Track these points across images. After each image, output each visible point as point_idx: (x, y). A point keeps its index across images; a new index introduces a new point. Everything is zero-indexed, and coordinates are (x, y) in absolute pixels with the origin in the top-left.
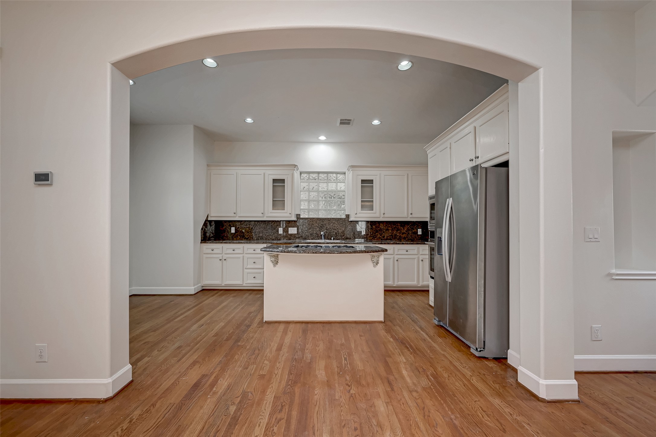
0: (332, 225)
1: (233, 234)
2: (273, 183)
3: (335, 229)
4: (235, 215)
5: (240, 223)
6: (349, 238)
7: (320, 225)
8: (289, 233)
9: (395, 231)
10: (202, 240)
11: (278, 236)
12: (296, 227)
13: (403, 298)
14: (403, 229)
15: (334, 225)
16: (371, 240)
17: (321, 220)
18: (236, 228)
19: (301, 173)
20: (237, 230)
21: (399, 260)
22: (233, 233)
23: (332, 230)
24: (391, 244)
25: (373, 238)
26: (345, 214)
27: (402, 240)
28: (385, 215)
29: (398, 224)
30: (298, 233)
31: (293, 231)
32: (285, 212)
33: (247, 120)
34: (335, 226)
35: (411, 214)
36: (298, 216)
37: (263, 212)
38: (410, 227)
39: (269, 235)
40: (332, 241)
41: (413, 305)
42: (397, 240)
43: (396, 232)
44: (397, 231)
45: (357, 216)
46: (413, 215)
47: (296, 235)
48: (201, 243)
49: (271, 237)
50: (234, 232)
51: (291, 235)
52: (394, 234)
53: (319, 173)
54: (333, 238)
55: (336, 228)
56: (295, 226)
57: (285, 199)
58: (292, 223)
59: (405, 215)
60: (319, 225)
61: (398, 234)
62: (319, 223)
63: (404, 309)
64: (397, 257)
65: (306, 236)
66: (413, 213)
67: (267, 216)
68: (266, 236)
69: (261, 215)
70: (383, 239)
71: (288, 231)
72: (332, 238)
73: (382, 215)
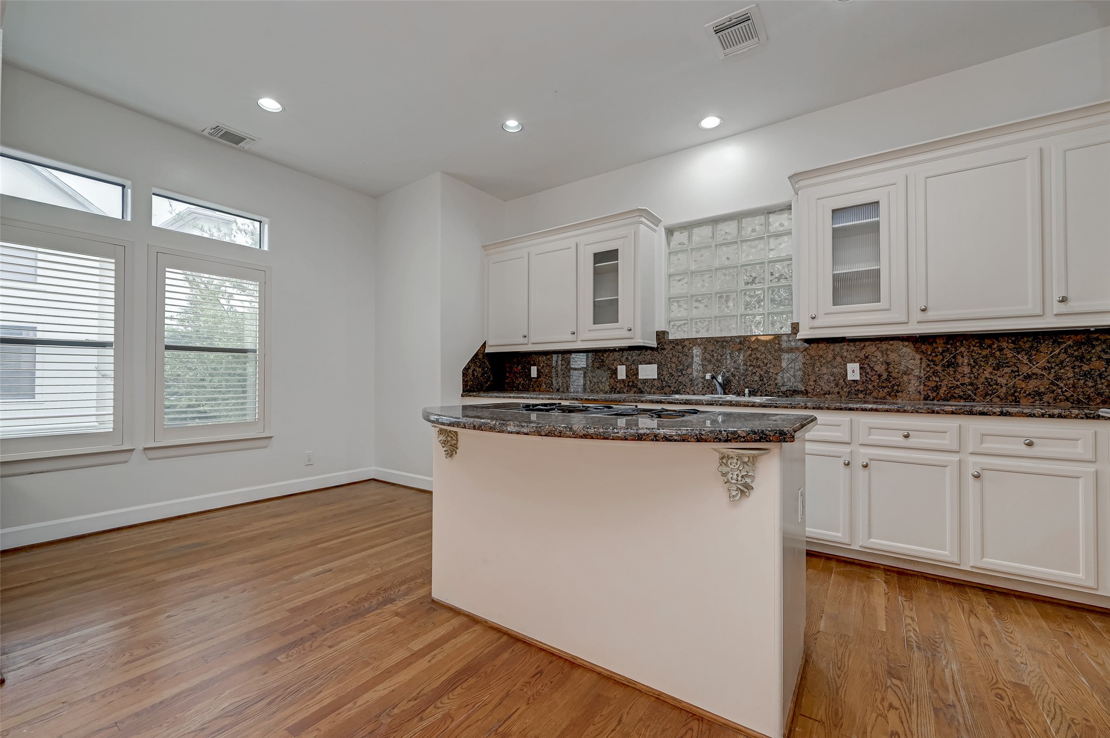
0: (750, 355)
1: (535, 380)
2: (595, 263)
3: (759, 367)
4: (525, 341)
5: (545, 358)
6: (802, 392)
7: (715, 355)
8: (640, 377)
9: (990, 370)
10: (464, 391)
11: (616, 383)
12: (655, 363)
13: (987, 629)
14: (1025, 361)
15: (754, 356)
16: (885, 398)
17: (718, 342)
18: (539, 367)
19: (670, 231)
20: (540, 372)
21: (986, 474)
22: (534, 378)
23: (750, 369)
24: (947, 413)
25: (889, 394)
26: (789, 323)
27: (1023, 401)
28: (930, 315)
29: (1004, 345)
30: (659, 379)
31: (648, 372)
32: (620, 327)
33: (508, 127)
34: (757, 359)
35: (1063, 300)
36: (661, 335)
37: (574, 330)
38: (1066, 352)
39: (598, 383)
40: (746, 399)
41: (1025, 689)
42: (996, 400)
43: (991, 373)
44: (997, 368)
45: (817, 323)
46: (1074, 305)
47: (656, 383)
48: (462, 396)
49: (601, 386)
50: (536, 376)
51: (645, 381)
52: (982, 380)
53: (715, 221)
54: (749, 391)
55: (759, 363)
56: (653, 361)
57: (619, 297)
58: (646, 353)
59: (1031, 305)
60: (713, 356)
61: (1002, 381)
62: (713, 351)
63: (952, 697)
64: (973, 464)
65: (680, 385)
66: (1070, 295)
67: (583, 339)
68: (592, 385)
69: (571, 338)
70: (932, 395)
71: (638, 373)
72: (747, 391)
73: (917, 315)
